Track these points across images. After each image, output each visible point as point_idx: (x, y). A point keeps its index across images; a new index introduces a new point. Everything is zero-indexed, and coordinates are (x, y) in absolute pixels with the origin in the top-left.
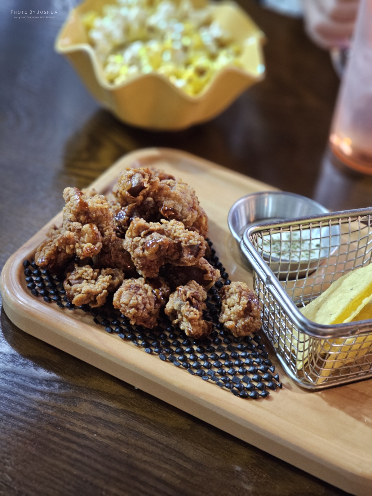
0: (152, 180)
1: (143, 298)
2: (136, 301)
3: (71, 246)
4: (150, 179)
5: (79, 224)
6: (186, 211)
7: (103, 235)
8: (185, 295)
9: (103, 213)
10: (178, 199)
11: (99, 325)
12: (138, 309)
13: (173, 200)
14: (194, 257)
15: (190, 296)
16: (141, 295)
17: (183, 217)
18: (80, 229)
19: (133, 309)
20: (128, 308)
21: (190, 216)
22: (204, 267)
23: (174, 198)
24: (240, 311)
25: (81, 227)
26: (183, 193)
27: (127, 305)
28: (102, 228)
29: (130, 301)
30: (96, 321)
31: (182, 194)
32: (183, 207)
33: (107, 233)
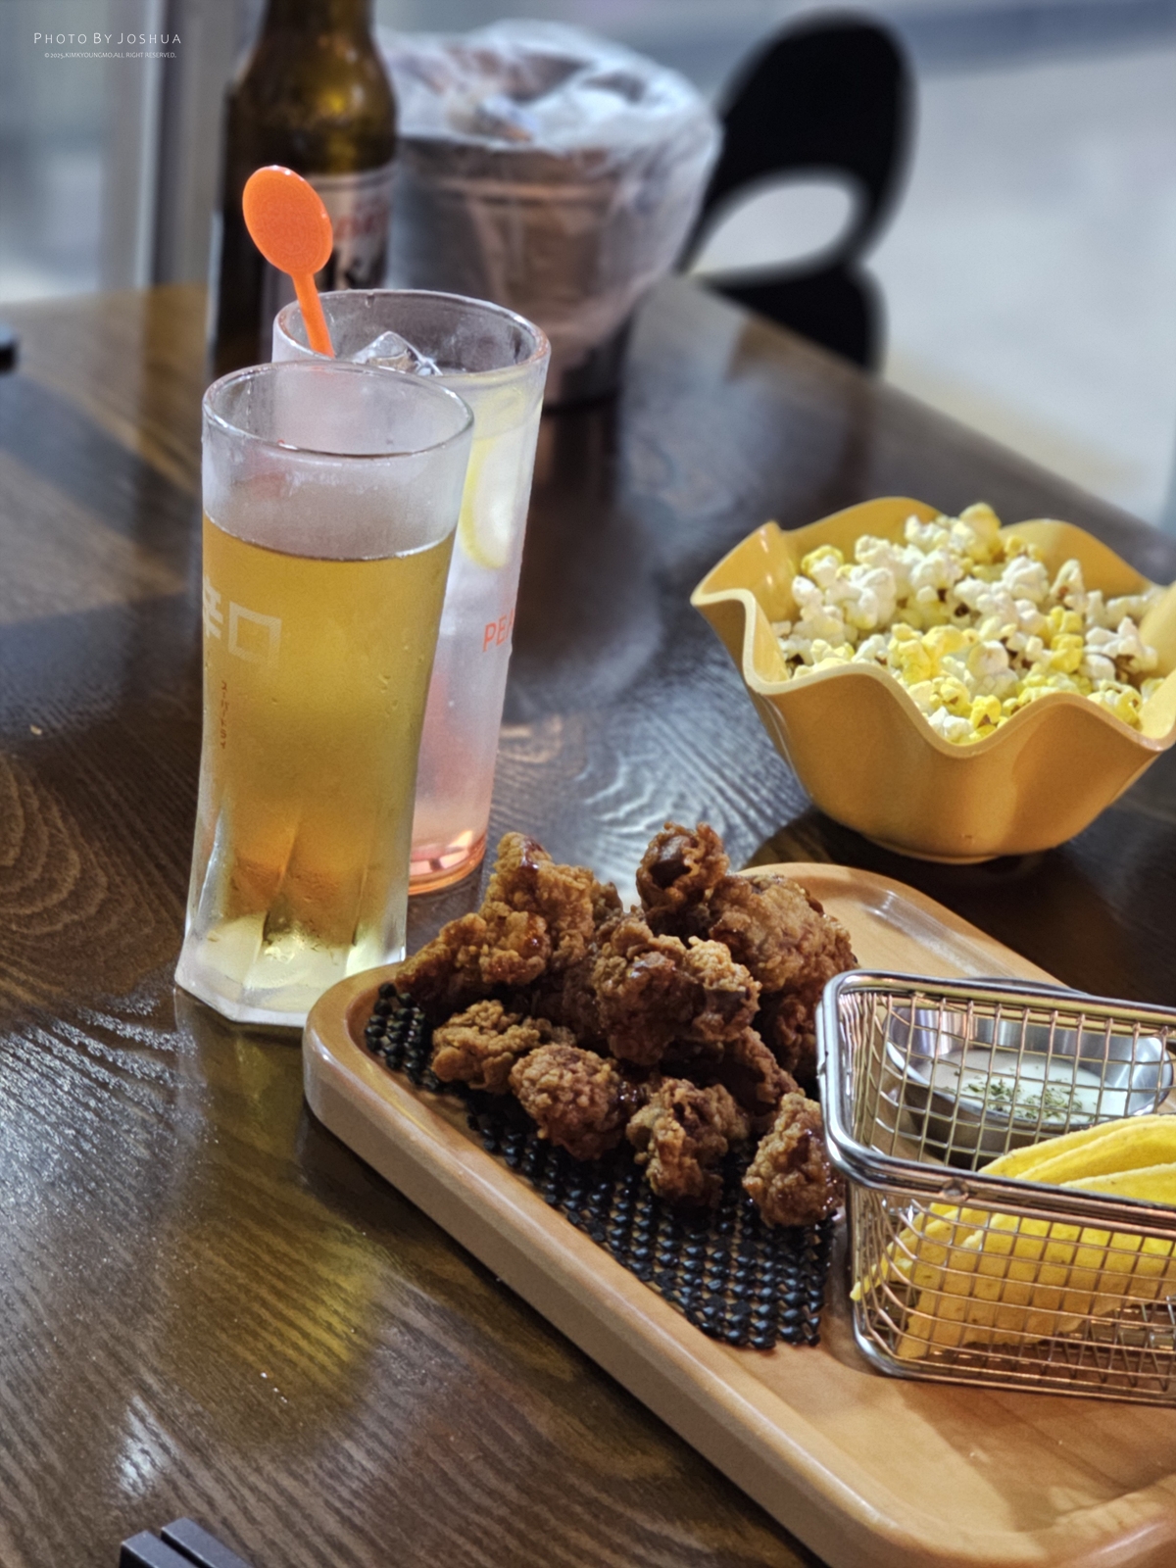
0: (711, 858)
1: (577, 1081)
2: (555, 1080)
3: (472, 948)
4: (707, 853)
5: (507, 907)
6: (771, 946)
7: (555, 945)
8: (672, 1095)
9: (568, 896)
10: (763, 917)
11: (475, 1133)
12: (555, 1099)
13: (750, 915)
14: (724, 1019)
15: (682, 1099)
16: (574, 1072)
17: (762, 957)
18: (505, 918)
19: (545, 1095)
20: (535, 1089)
21: (778, 959)
22: (758, 1063)
23: (754, 909)
24: (780, 1154)
25: (506, 914)
26: (781, 907)
27: (533, 1082)
28: (559, 930)
29: (543, 1075)
30: (473, 1124)
31: (776, 908)
32: (768, 935)
33: (565, 942)
